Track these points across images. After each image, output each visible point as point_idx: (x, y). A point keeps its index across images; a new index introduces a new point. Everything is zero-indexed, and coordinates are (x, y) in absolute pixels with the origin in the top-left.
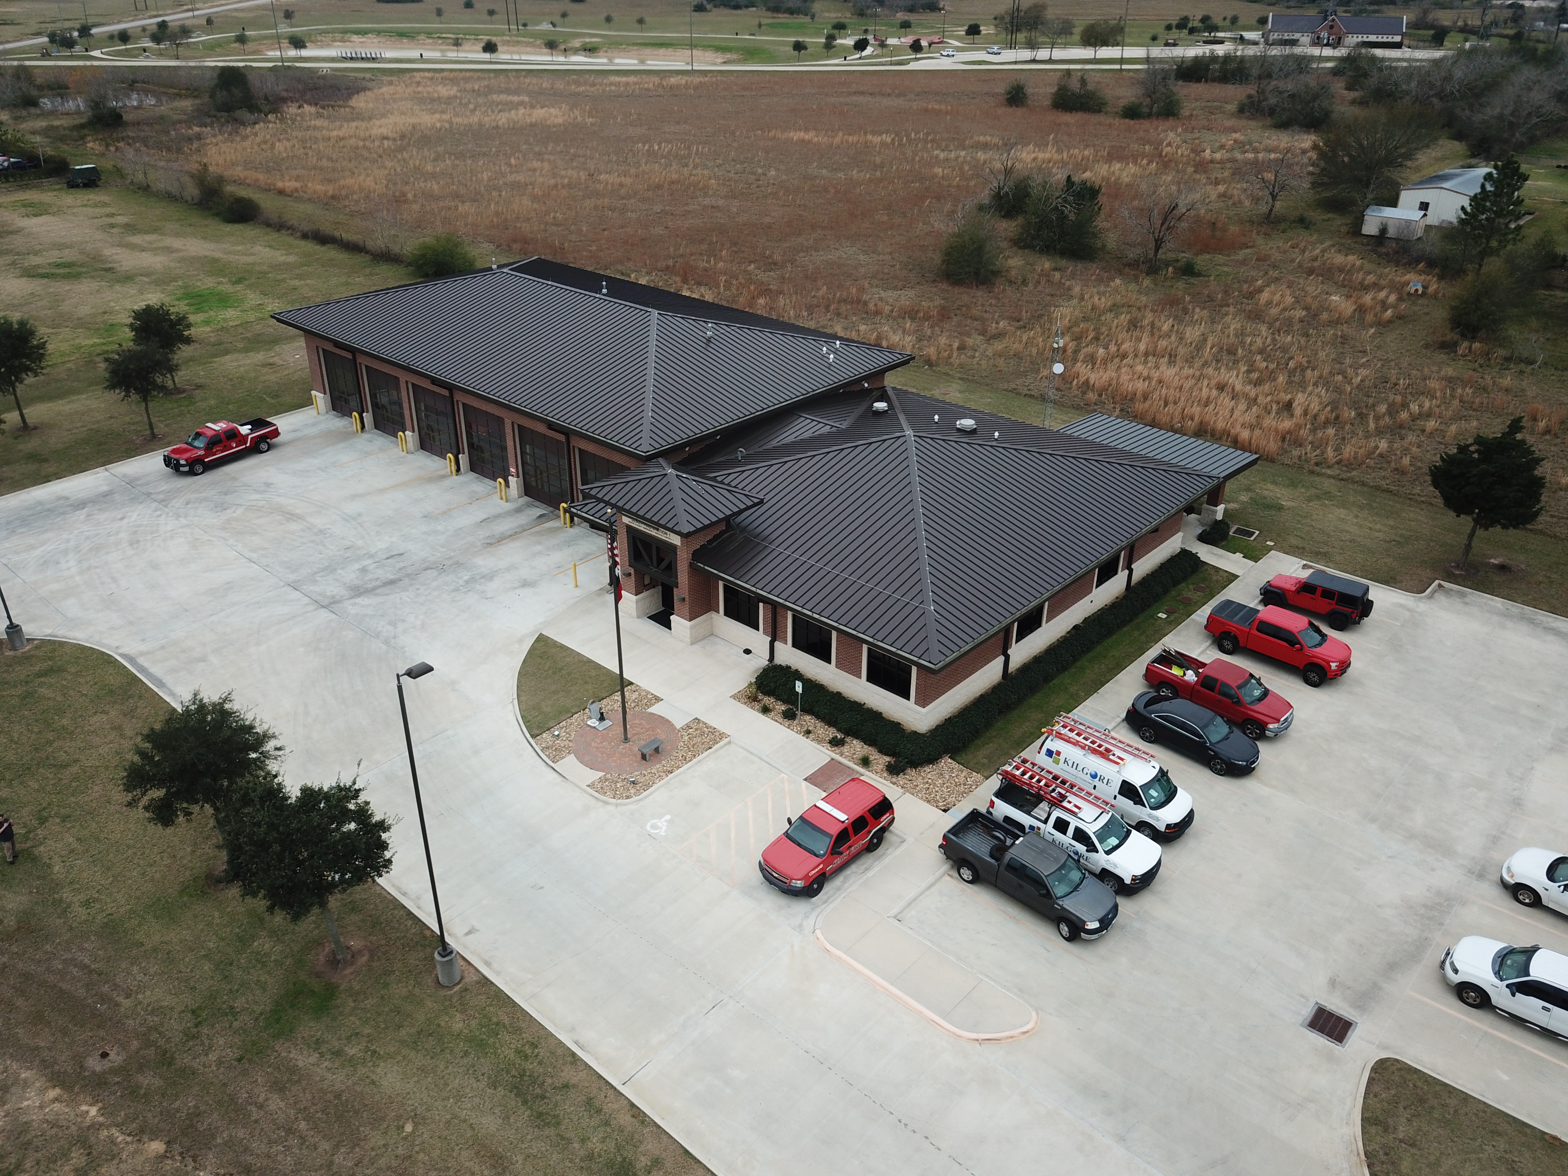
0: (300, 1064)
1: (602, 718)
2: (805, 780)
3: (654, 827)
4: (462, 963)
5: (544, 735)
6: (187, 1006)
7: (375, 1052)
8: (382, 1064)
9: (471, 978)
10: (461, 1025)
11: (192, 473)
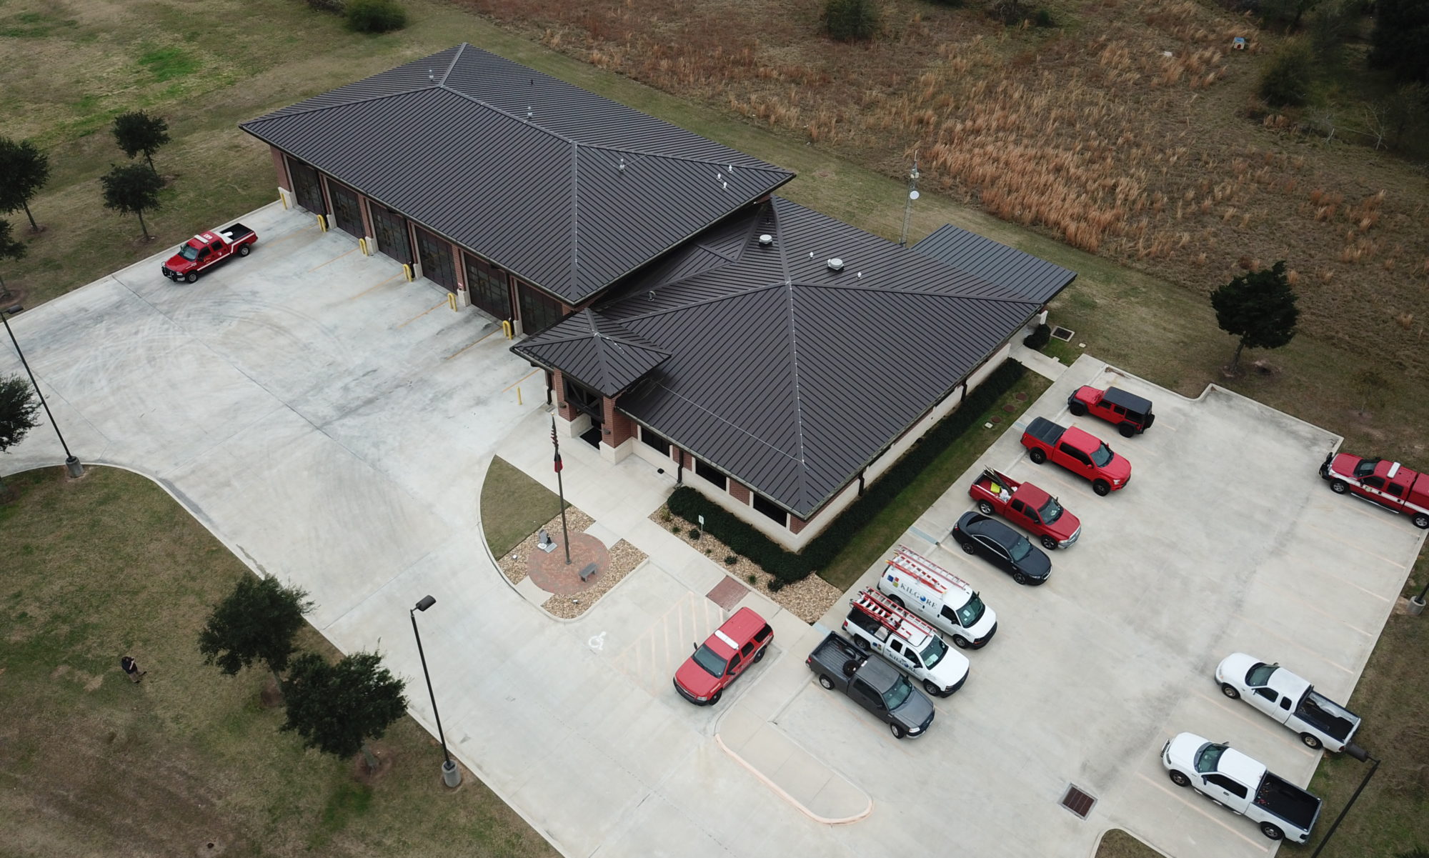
0: (353, 852)
1: (549, 542)
2: (707, 596)
3: (594, 643)
4: (461, 767)
5: (505, 558)
6: (264, 806)
7: (405, 843)
8: (411, 852)
9: (468, 780)
10: (464, 820)
11: (188, 281)
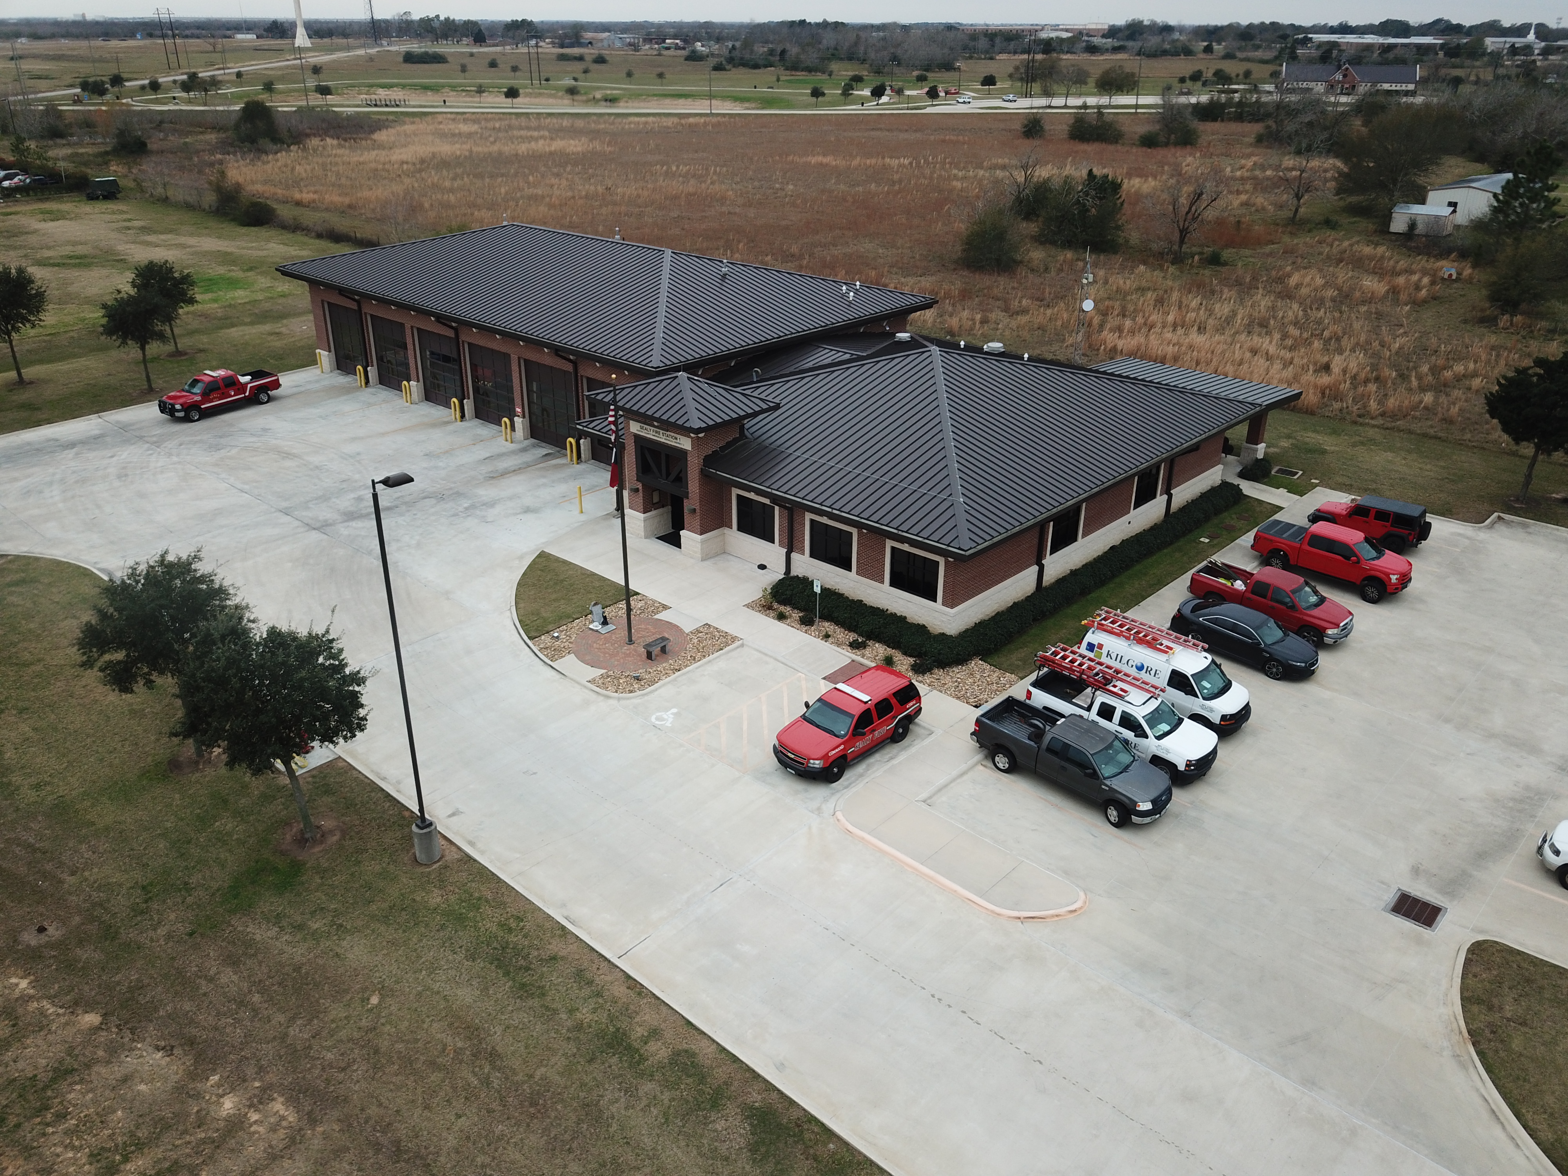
0: (258, 937)
1: (605, 623)
2: (824, 678)
3: (659, 719)
4: (443, 842)
5: (543, 637)
6: (137, 883)
7: (341, 926)
8: (348, 938)
9: (452, 856)
10: (439, 899)
11: (187, 419)
